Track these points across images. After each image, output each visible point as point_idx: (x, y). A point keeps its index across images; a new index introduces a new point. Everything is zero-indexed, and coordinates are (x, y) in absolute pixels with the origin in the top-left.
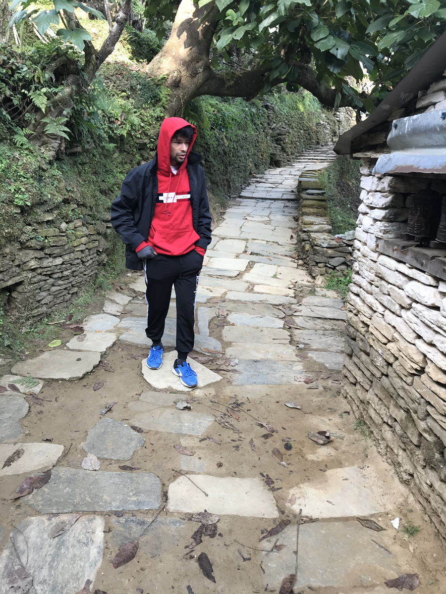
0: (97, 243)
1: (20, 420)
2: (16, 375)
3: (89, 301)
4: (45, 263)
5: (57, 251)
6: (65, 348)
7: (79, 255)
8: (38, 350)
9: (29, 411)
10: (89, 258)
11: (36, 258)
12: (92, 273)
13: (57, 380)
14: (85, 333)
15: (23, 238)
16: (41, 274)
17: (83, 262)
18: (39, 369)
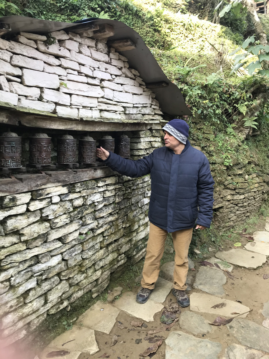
0: (263, 188)
1: (222, 285)
2: (218, 258)
3: (256, 222)
4: (235, 197)
5: (242, 191)
6: (244, 249)
7: (253, 194)
8: (228, 246)
9: (227, 282)
10: (258, 196)
11: (231, 194)
12: (258, 205)
13: (241, 267)
14: (255, 241)
15: (226, 183)
16: (232, 203)
17: (254, 198)
18: (230, 258)
